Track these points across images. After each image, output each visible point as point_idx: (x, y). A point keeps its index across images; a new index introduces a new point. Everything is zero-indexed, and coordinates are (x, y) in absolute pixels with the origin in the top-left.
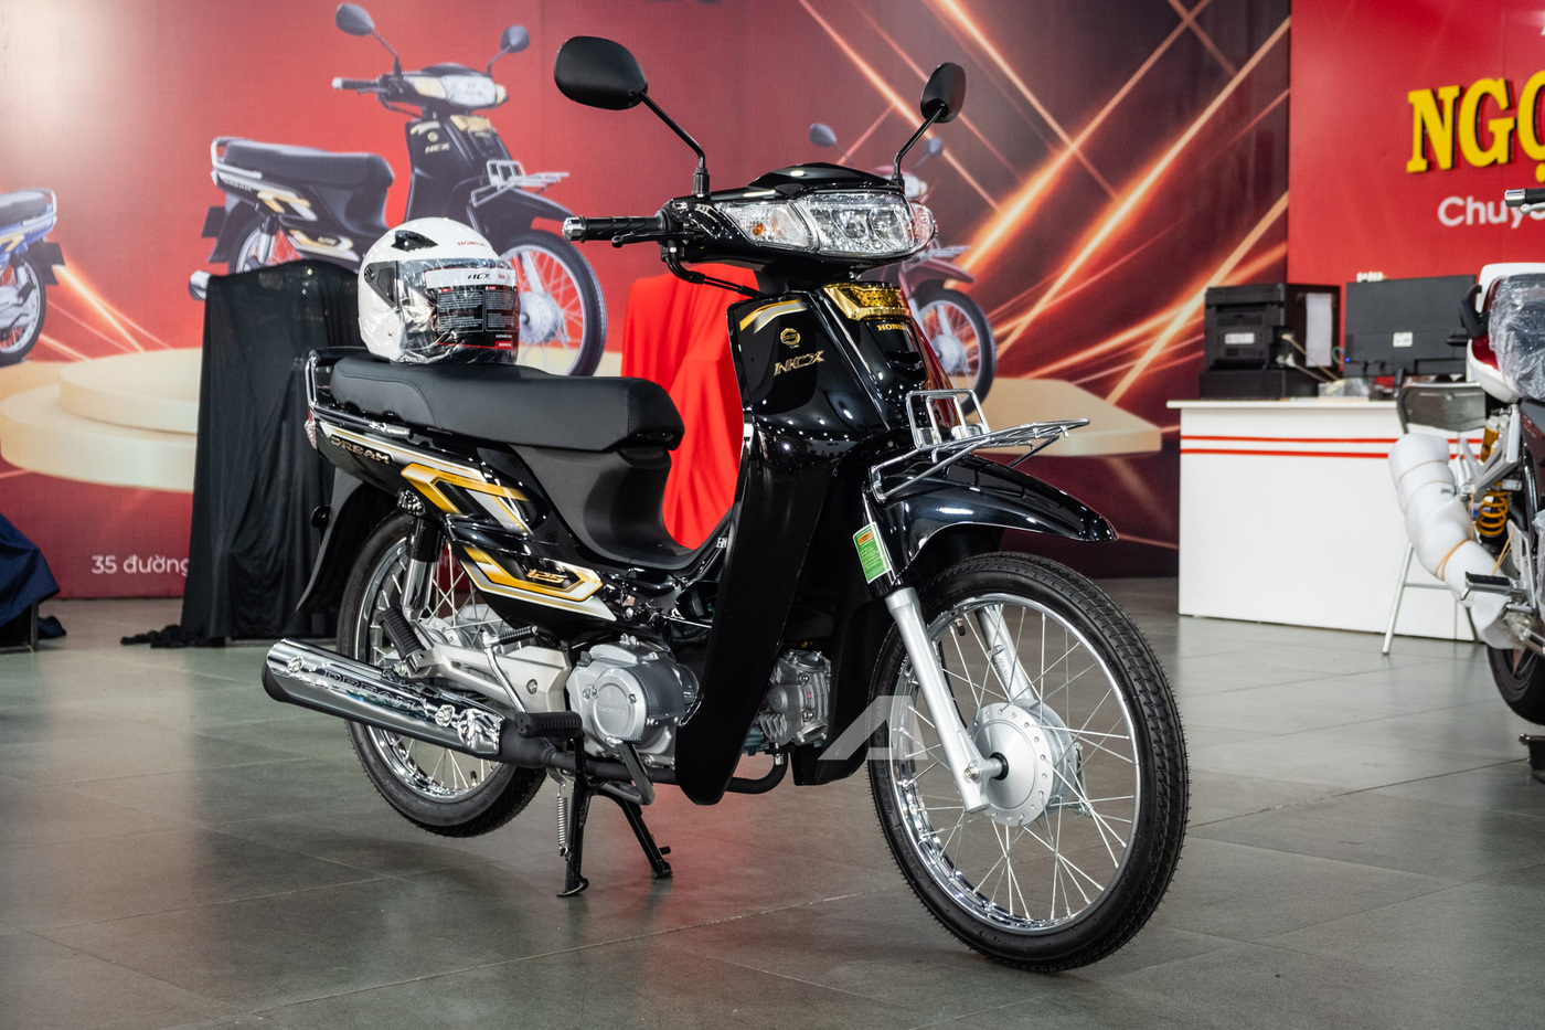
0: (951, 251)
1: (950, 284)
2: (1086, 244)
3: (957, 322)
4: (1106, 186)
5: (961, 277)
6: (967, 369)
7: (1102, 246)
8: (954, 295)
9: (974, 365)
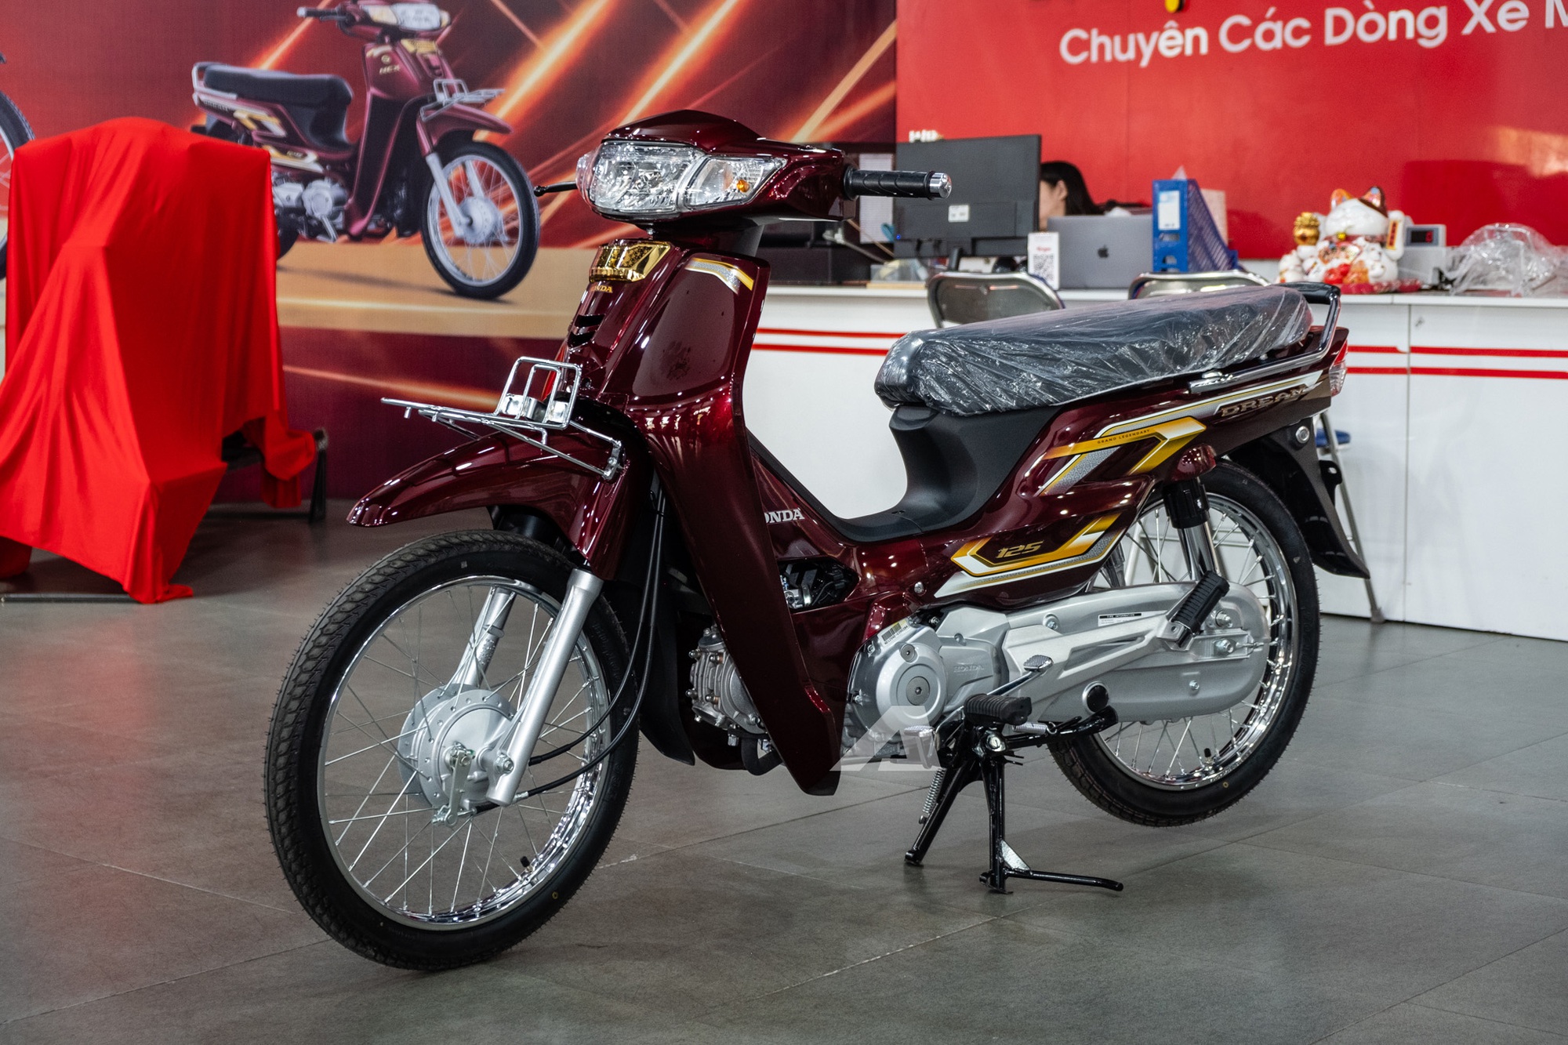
0: (481, 95)
1: (481, 136)
2: (649, 85)
3: (490, 181)
4: (672, 15)
5: (495, 127)
6: (504, 238)
7: (668, 87)
8: (486, 148)
9: (512, 233)
